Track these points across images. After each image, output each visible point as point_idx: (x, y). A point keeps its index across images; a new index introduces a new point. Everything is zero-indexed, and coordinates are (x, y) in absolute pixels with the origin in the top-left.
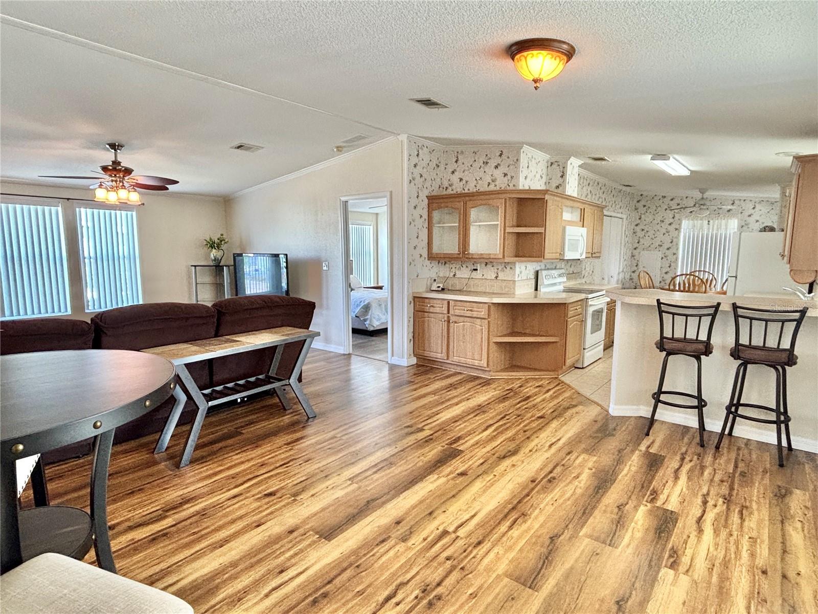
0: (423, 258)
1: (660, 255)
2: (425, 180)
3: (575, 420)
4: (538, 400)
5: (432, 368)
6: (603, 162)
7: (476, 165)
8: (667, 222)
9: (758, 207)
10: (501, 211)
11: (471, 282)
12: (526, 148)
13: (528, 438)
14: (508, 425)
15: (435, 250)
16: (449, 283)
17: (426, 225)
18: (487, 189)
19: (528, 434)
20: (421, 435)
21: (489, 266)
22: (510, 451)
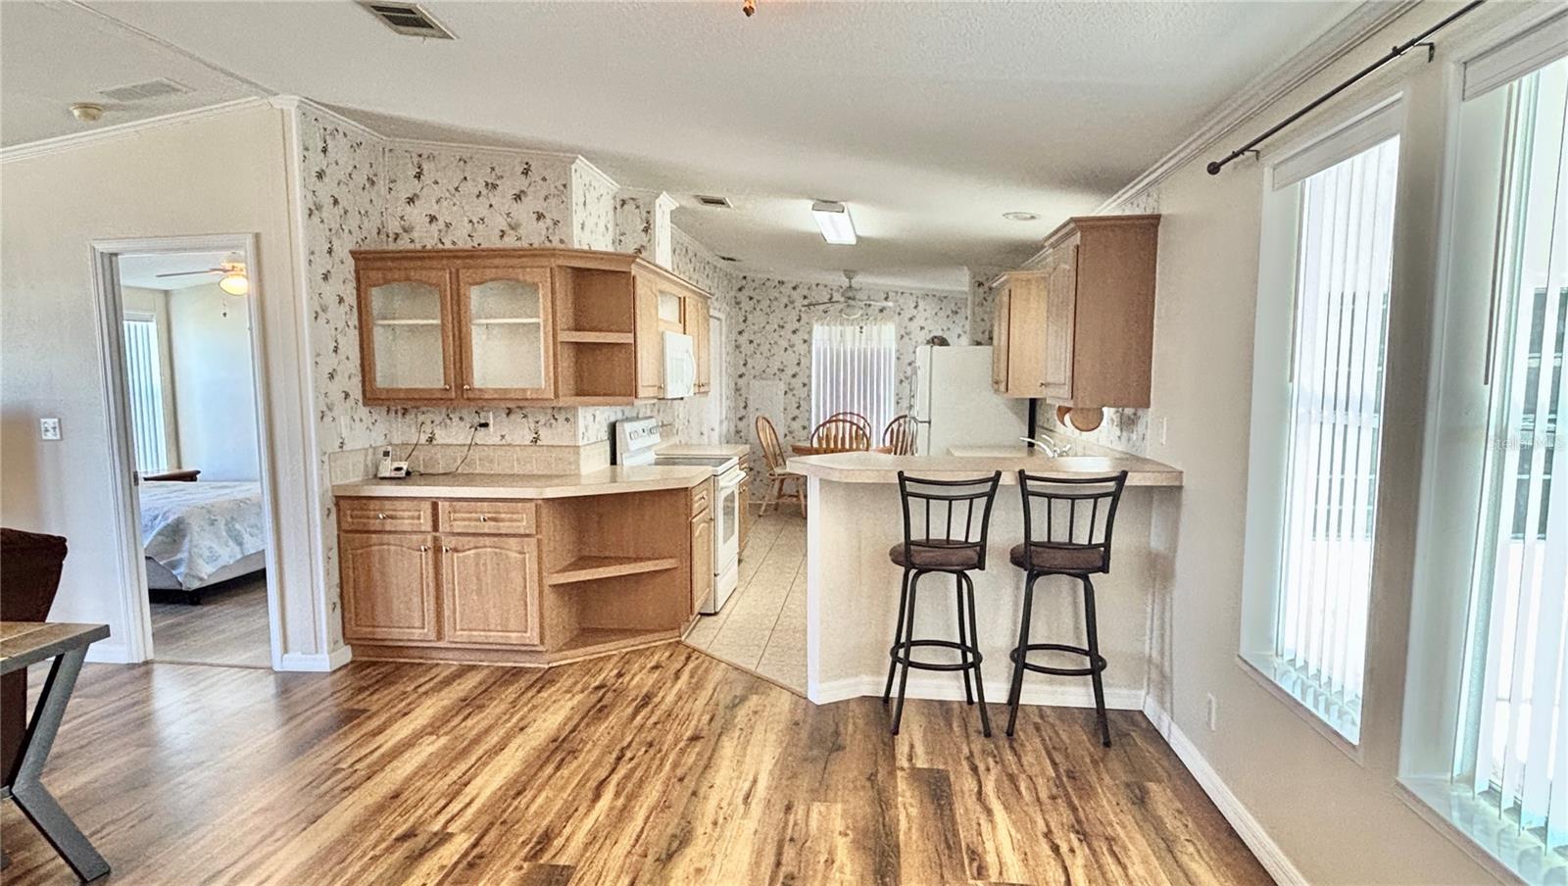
0: (351, 401)
1: (783, 387)
2: (346, 212)
3: (760, 728)
4: (670, 698)
5: (399, 666)
6: (719, 209)
7: (469, 188)
8: (790, 327)
9: (921, 304)
10: (543, 293)
11: (475, 454)
12: (581, 162)
13: (694, 794)
14: (638, 774)
15: (381, 381)
16: (417, 458)
17: (354, 321)
18: (497, 244)
19: (690, 783)
20: (450, 853)
21: (516, 417)
22: (674, 836)
